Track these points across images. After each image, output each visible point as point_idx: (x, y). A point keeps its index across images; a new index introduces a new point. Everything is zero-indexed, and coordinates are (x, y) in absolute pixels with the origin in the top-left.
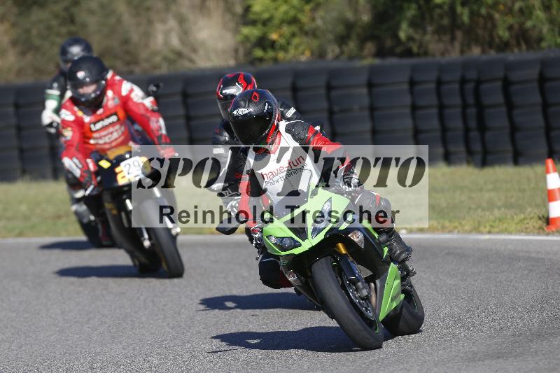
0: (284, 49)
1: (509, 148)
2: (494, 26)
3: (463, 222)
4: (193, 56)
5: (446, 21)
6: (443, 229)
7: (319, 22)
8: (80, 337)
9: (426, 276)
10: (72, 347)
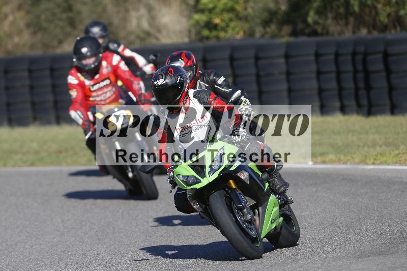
0: (224, 29)
1: (387, 102)
2: (377, 14)
3: (354, 156)
4: (158, 35)
5: (342, 10)
6: (339, 161)
7: (250, 11)
8: (76, 239)
9: (327, 195)
10: (69, 247)
